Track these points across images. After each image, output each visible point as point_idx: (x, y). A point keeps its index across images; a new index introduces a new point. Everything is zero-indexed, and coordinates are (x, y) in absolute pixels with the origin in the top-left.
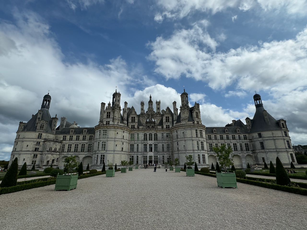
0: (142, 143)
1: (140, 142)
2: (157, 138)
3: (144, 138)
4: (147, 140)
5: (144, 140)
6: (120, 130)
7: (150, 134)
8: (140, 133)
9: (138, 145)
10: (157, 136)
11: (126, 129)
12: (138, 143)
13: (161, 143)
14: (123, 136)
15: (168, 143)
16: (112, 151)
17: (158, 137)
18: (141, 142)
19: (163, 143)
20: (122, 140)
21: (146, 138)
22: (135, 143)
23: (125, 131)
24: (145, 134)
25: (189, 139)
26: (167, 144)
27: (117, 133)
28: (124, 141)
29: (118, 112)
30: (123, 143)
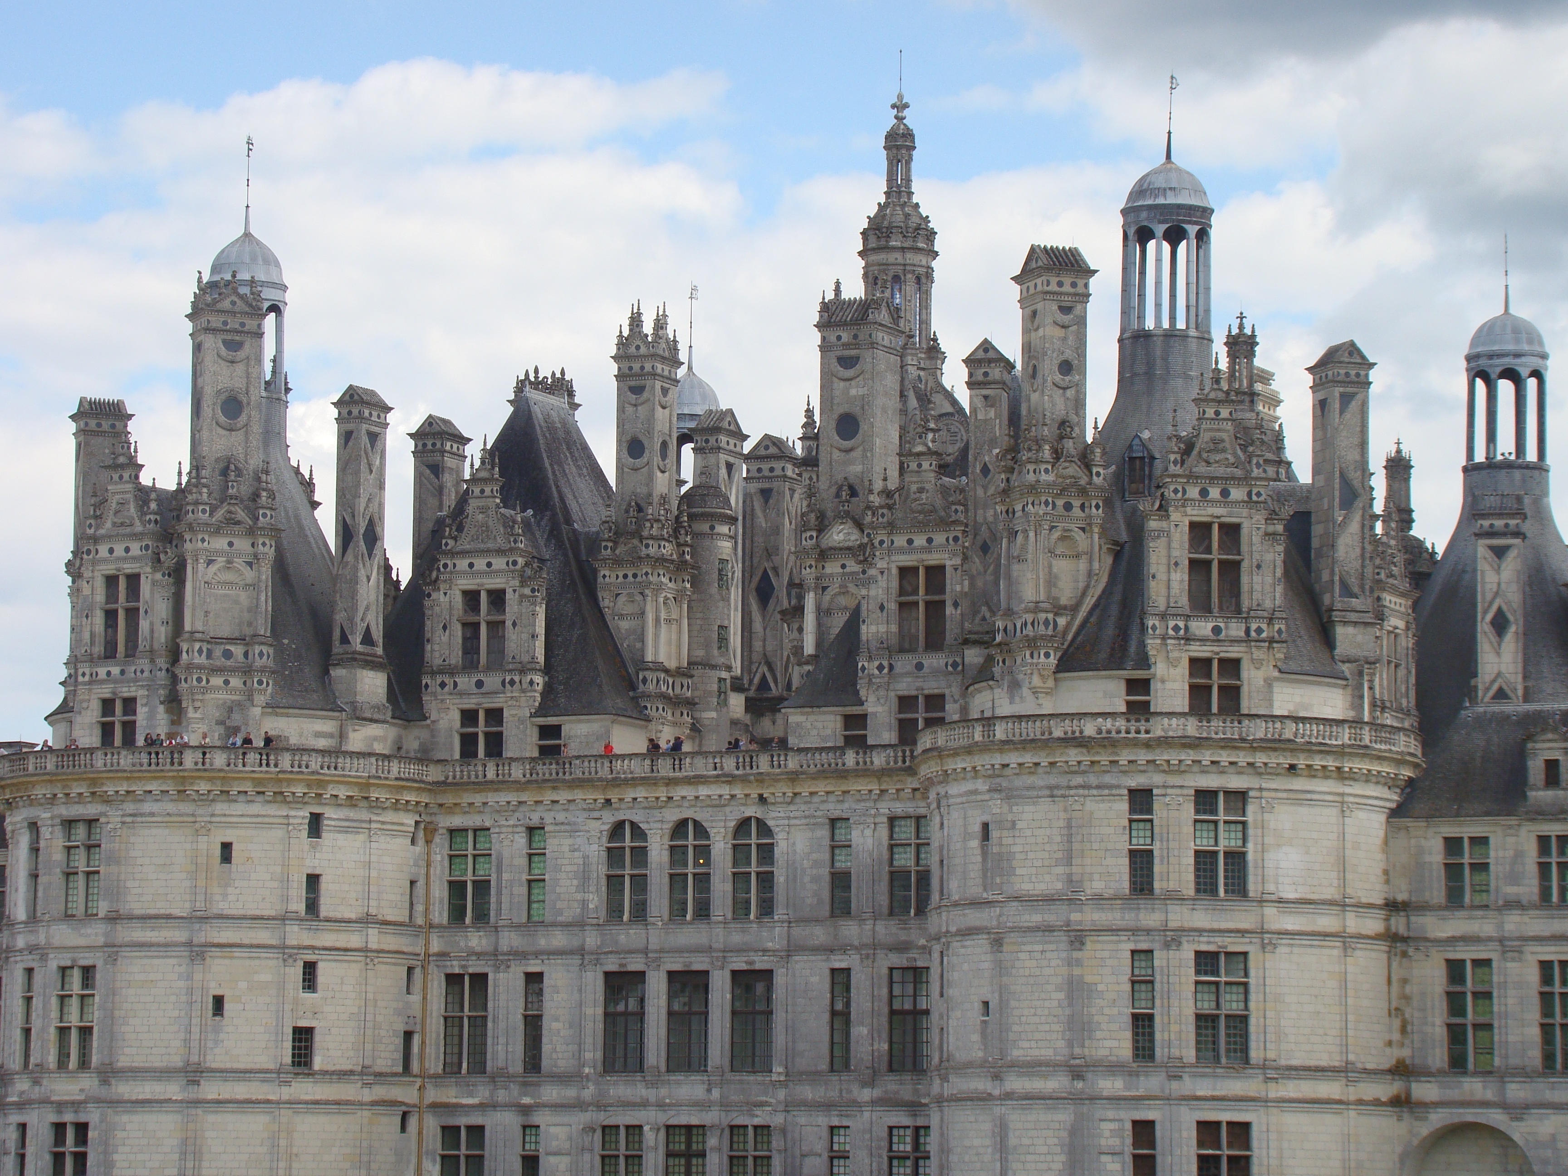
0: (581, 951)
1: (559, 939)
2: (766, 880)
3: (614, 882)
4: (640, 913)
5: (614, 911)
6: (256, 808)
7: (680, 829)
8: (561, 817)
9: (534, 979)
10: (767, 852)
11: (343, 792)
12: (537, 954)
13: (815, 950)
14: (313, 880)
15: (902, 947)
16: (163, 1074)
17: (780, 878)
18: (576, 943)
19: (844, 949)
20: (296, 935)
21: (640, 883)
22: (495, 953)
23: (330, 813)
24: (617, 830)
25: (1036, 918)
26: (897, 960)
27: (227, 848)
28: (328, 939)
29: (239, 563)
30: (310, 969)
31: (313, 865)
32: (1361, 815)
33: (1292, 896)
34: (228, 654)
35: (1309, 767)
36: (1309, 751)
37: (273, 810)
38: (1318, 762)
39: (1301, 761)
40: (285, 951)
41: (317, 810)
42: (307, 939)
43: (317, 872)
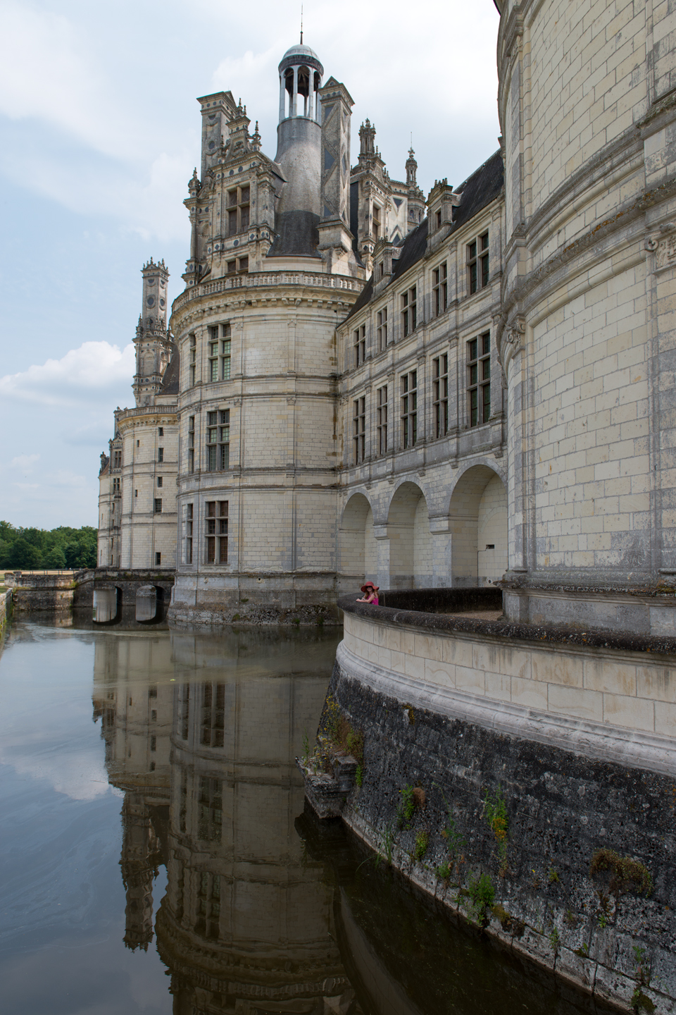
6: (143, 428)
11: (166, 419)
14: (161, 450)
16: (128, 515)
23: (165, 427)
27: (138, 441)
28: (166, 469)
29: (151, 351)
30: (160, 479)
31: (160, 445)
32: (306, 326)
33: (253, 375)
34: (147, 380)
35: (258, 301)
36: (256, 291)
37: (147, 428)
38: (264, 297)
39: (253, 298)
40: (153, 474)
41: (161, 426)
42: (158, 469)
43: (162, 447)
